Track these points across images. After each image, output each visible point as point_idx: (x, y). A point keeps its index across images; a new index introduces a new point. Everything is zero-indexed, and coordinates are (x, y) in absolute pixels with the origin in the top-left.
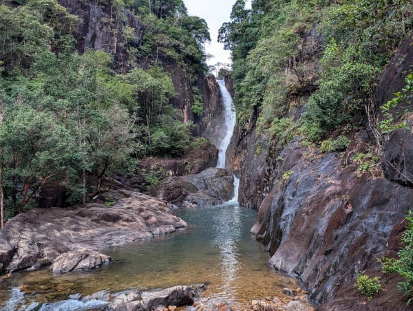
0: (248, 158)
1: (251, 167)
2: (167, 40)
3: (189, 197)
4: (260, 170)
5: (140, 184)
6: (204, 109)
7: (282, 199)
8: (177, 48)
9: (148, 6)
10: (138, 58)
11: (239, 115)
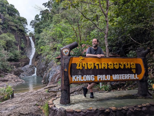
0: (40, 63)
1: (41, 65)
2: (13, 24)
3: (21, 74)
4: (43, 66)
5: (5, 70)
6: (25, 46)
7: (49, 75)
8: (16, 27)
9: (6, 12)
10: (2, 28)
11: (37, 50)
